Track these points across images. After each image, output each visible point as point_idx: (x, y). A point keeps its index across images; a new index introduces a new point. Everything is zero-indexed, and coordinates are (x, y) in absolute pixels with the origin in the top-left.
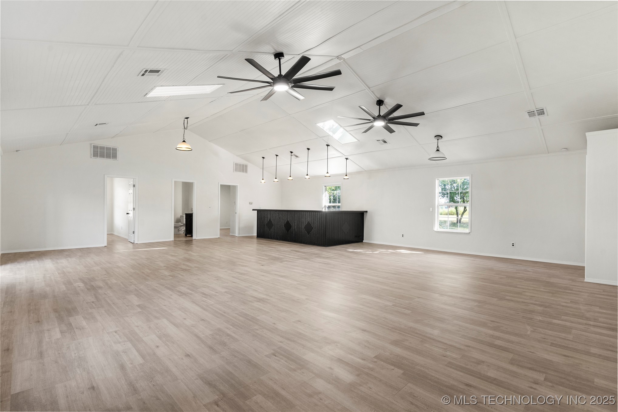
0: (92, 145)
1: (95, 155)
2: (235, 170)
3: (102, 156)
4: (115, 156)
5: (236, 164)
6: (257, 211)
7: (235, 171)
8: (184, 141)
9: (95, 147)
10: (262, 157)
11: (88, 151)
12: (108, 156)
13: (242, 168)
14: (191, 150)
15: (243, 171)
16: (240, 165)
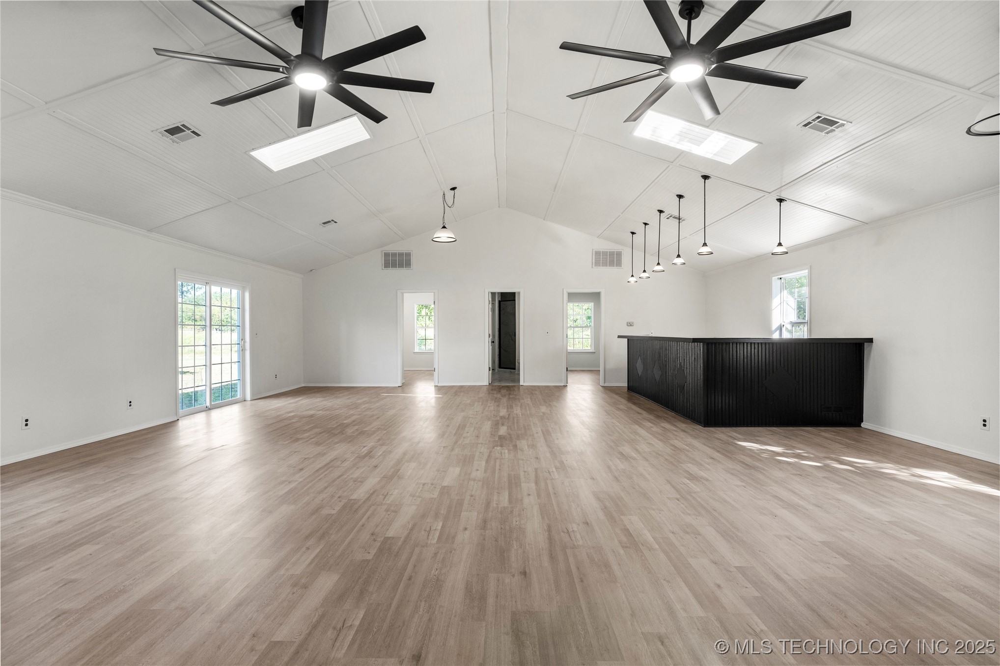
0: (383, 252)
1: (387, 265)
2: (595, 263)
3: (394, 265)
4: (408, 264)
5: (597, 253)
6: (628, 339)
7: (596, 265)
8: (444, 227)
9: (386, 255)
10: (631, 232)
11: (380, 260)
12: (401, 266)
13: (611, 259)
14: (454, 240)
15: (612, 264)
16: (605, 253)
